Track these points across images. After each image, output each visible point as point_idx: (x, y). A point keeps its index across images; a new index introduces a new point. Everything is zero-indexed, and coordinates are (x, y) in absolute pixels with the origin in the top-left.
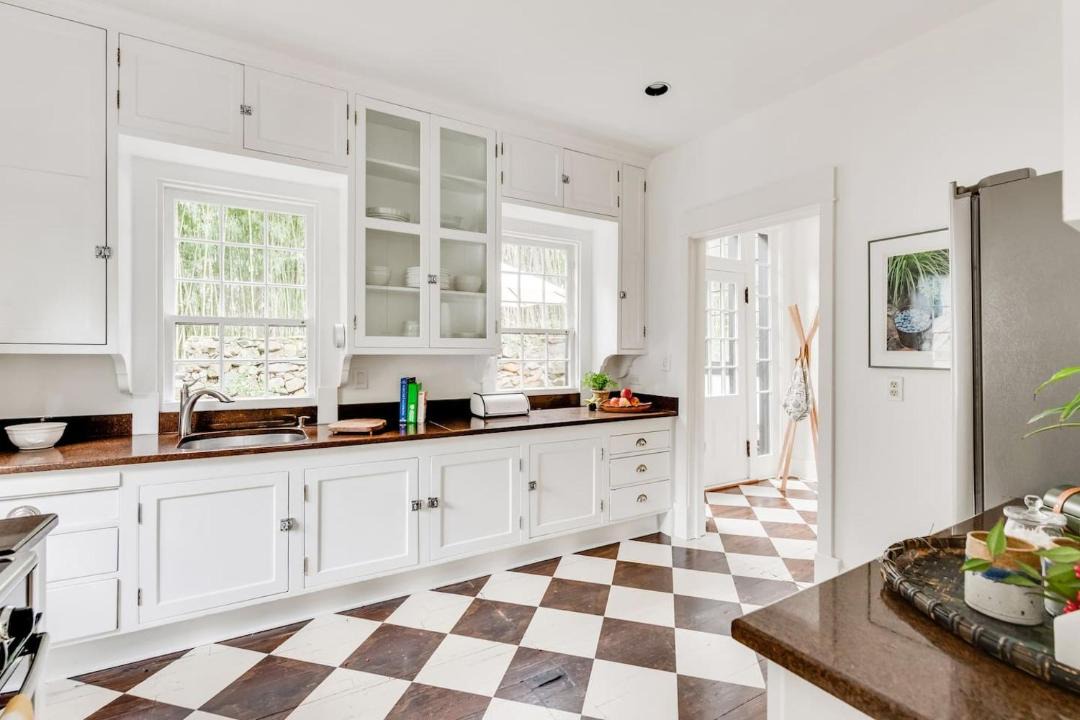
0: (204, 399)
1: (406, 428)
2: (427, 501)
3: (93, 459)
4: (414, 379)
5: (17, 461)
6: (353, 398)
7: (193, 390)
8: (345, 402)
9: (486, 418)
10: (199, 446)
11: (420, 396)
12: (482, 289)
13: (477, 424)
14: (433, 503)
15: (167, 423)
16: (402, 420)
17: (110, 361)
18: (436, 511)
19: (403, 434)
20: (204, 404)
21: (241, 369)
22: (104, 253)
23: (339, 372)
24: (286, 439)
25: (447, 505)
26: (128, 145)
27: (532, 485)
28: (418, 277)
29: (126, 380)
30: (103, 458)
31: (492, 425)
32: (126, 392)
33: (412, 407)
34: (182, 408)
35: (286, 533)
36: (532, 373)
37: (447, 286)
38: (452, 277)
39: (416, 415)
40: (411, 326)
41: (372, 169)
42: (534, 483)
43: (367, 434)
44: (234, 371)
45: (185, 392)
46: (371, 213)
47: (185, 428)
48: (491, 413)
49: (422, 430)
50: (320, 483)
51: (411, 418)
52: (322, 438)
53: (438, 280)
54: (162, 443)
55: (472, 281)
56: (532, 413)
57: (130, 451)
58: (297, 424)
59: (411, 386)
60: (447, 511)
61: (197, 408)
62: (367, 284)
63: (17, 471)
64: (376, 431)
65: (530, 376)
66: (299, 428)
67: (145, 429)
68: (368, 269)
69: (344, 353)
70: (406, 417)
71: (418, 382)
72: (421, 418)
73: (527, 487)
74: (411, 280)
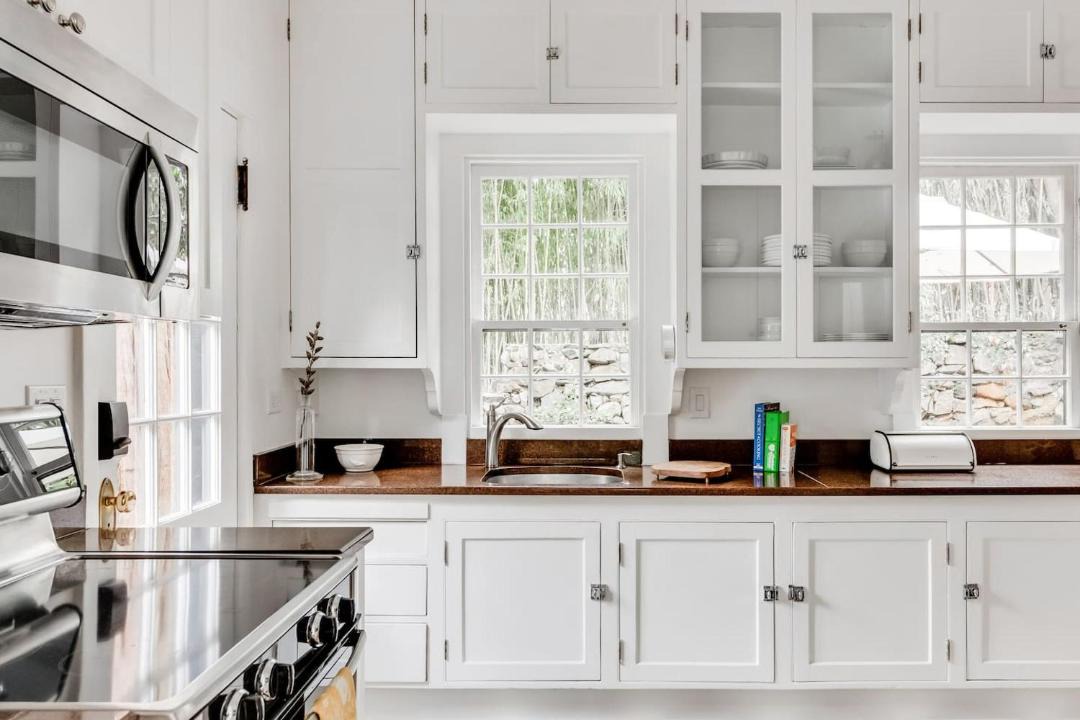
0: (512, 424)
1: (763, 479)
2: (787, 590)
3: (405, 486)
4: (778, 405)
5: (345, 483)
6: (689, 431)
7: (501, 412)
8: (679, 436)
9: (892, 472)
10: (506, 481)
11: (783, 432)
12: (887, 261)
13: (880, 480)
14: (797, 594)
15: (475, 451)
16: (757, 467)
17: (420, 376)
18: (803, 607)
19: (758, 485)
20: (512, 431)
21: (567, 390)
22: (415, 252)
23: (669, 395)
24: (602, 481)
25: (818, 601)
26: (436, 122)
27: (971, 592)
28: (779, 251)
29: (436, 400)
30: (414, 485)
31: (903, 482)
32: (435, 413)
33: (772, 447)
34: (489, 435)
35: (597, 603)
36: (1037, 402)
37: (827, 260)
38: (838, 244)
39: (777, 458)
40: (769, 325)
41: (709, 98)
42: (975, 586)
43: (701, 481)
44: (558, 391)
45: (492, 416)
46: (708, 163)
47: (492, 459)
48: (902, 464)
49: (787, 482)
50: (639, 543)
51: (770, 465)
52: (648, 482)
53: (809, 252)
54: (470, 475)
55: (870, 249)
56: (978, 469)
57: (440, 480)
58: (616, 464)
59: (770, 416)
60: (819, 610)
61: (505, 435)
62: (704, 265)
63: (344, 492)
64: (715, 479)
65: (1033, 407)
66: (618, 468)
67: (454, 456)
68: (704, 246)
69: (674, 366)
70: (763, 462)
71: (783, 409)
72: (787, 465)
73: (962, 592)
74: (770, 256)
